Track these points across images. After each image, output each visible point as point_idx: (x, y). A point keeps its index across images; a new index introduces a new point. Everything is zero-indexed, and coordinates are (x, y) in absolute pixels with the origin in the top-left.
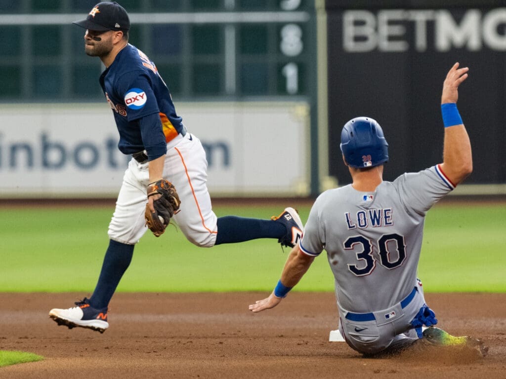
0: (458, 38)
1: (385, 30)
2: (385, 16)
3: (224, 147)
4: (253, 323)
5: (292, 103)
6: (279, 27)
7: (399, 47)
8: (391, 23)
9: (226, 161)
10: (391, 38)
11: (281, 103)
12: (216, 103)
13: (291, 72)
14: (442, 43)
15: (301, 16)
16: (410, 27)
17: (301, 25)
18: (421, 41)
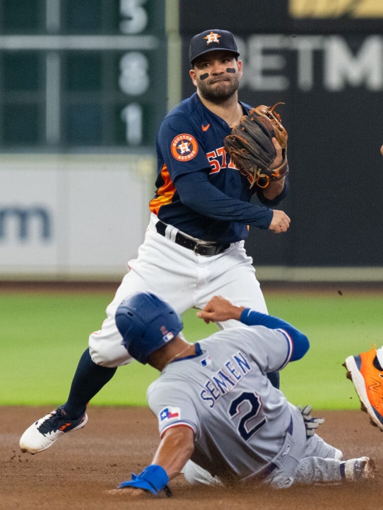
0: (355, 73)
1: (258, 62)
2: (258, 43)
3: (44, 215)
4: (77, 448)
5: (133, 157)
6: (118, 56)
7: (276, 84)
8: (266, 52)
9: (46, 233)
10: (266, 73)
11: (119, 156)
12: (32, 156)
13: (133, 116)
14: (333, 80)
15: (146, 42)
16: (291, 57)
17: (148, 54)
18: (305, 77)
